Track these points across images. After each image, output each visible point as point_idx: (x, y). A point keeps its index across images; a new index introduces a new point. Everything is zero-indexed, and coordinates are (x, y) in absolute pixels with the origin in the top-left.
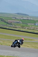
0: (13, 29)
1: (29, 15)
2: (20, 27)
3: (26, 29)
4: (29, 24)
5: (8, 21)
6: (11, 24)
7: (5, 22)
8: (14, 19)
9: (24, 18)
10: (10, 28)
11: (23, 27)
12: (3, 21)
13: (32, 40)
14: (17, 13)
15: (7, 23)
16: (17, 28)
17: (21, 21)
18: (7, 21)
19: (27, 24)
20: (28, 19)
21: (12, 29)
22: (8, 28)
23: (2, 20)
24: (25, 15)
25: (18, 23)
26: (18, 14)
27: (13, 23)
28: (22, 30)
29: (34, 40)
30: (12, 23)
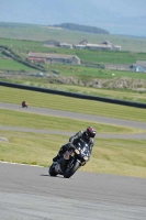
0: (49, 86)
1: (108, 33)
2: (75, 81)
3: (99, 86)
4: (110, 67)
5: (30, 54)
6: (38, 66)
7: (17, 59)
8: (52, 46)
9: (89, 45)
10: (36, 85)
11: (85, 80)
12: (8, 55)
13: (119, 129)
14: (62, 26)
15: (24, 64)
16: (62, 83)
17: (77, 54)
18: (24, 56)
19: (103, 68)
20: (103, 49)
21: (42, 86)
22: (27, 84)
23: (3, 53)
24: (96, 30)
25: (68, 61)
26: (67, 26)
27: (48, 62)
28: (82, 90)
29: (129, 130)
30: (43, 62)
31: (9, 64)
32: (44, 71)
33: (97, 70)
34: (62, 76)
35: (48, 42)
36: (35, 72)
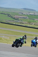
0: (20, 24)
1: (35, 11)
2: (27, 23)
3: (33, 24)
4: (36, 20)
5: (15, 16)
6: (17, 19)
7: (12, 17)
8: (21, 14)
9: (31, 14)
10: (17, 24)
11: (29, 23)
14: (24, 9)
15: (14, 18)
16: (23, 24)
17: (27, 16)
18: (13, 16)
19: (34, 20)
20: (34, 15)
21: (18, 24)
22: (14, 24)
23: (8, 16)
25: (25, 18)
26: (25, 9)
27: (20, 18)
28: (29, 25)
30: (18, 18)
31: (10, 18)
32: (19, 20)
33: (33, 20)
34: (23, 22)
35: (20, 13)
36: (16, 21)
